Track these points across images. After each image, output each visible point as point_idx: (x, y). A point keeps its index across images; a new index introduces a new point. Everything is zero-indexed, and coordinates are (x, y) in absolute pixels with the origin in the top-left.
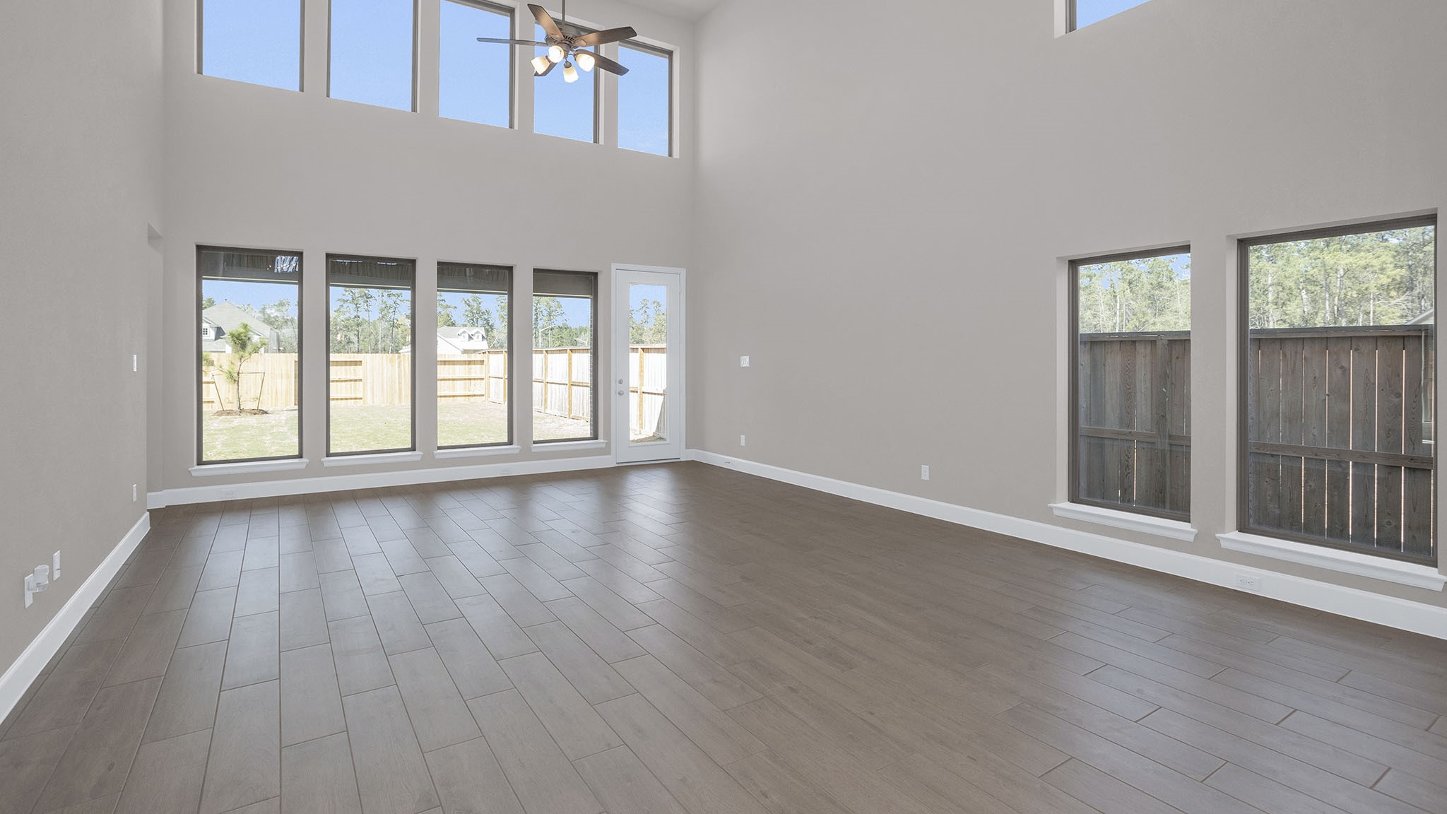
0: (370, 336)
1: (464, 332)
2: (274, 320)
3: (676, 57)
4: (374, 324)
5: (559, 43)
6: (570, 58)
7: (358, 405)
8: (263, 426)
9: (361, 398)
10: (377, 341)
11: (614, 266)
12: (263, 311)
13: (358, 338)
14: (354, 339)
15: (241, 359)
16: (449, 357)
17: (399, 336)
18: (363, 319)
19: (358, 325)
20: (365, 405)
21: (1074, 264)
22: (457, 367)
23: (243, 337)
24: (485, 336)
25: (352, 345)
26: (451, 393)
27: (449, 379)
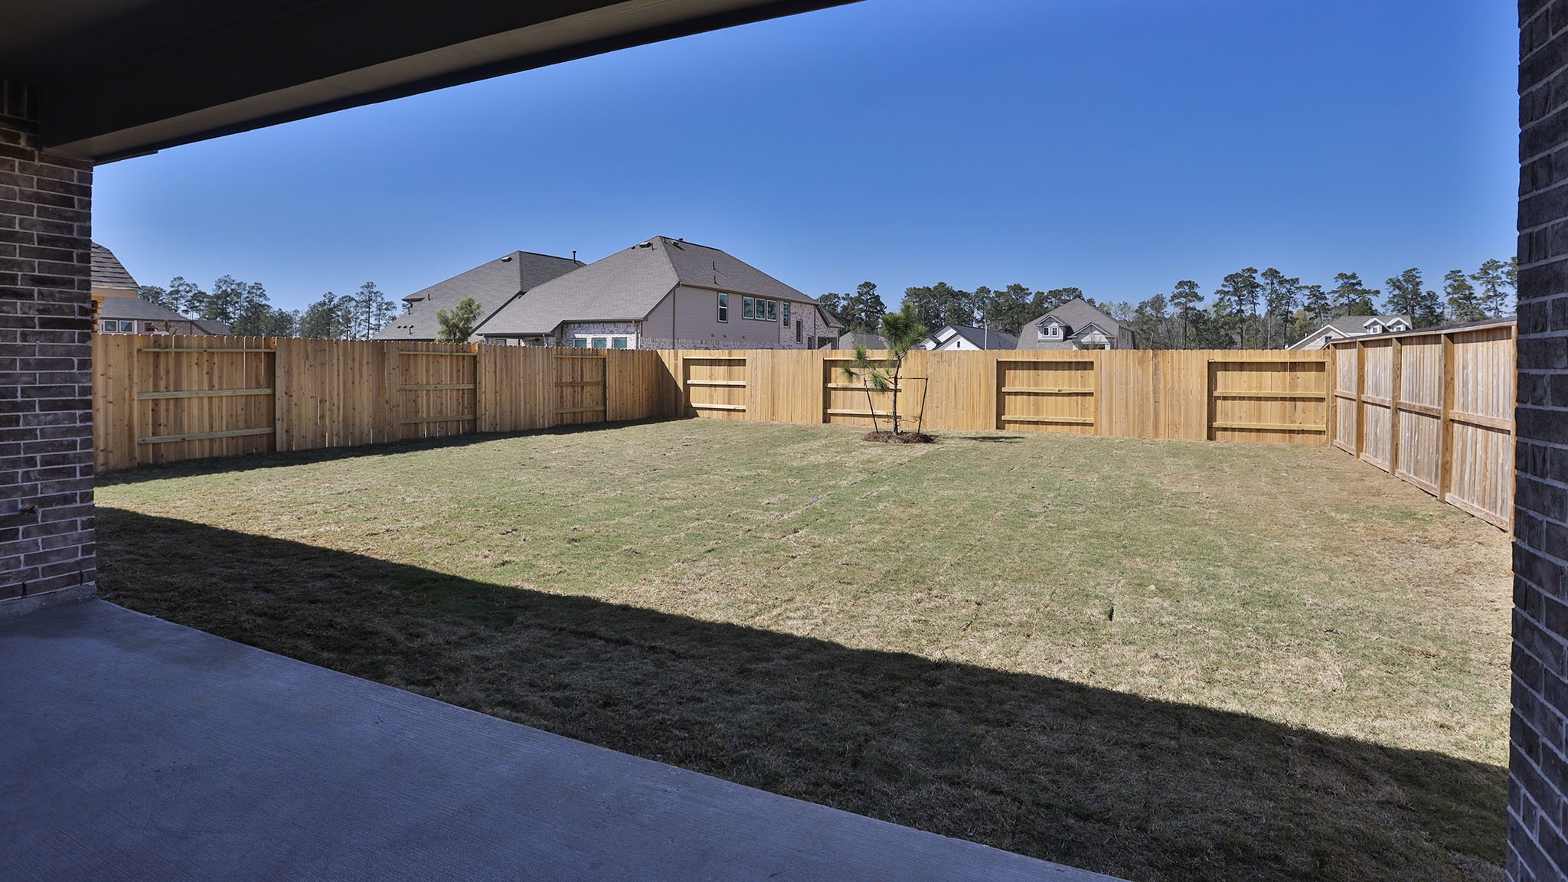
1: (1375, 323)
7: (1085, 435)
9: (1093, 425)
20: (1093, 437)
22: (1267, 375)
26: (1254, 425)
27: (1250, 398)
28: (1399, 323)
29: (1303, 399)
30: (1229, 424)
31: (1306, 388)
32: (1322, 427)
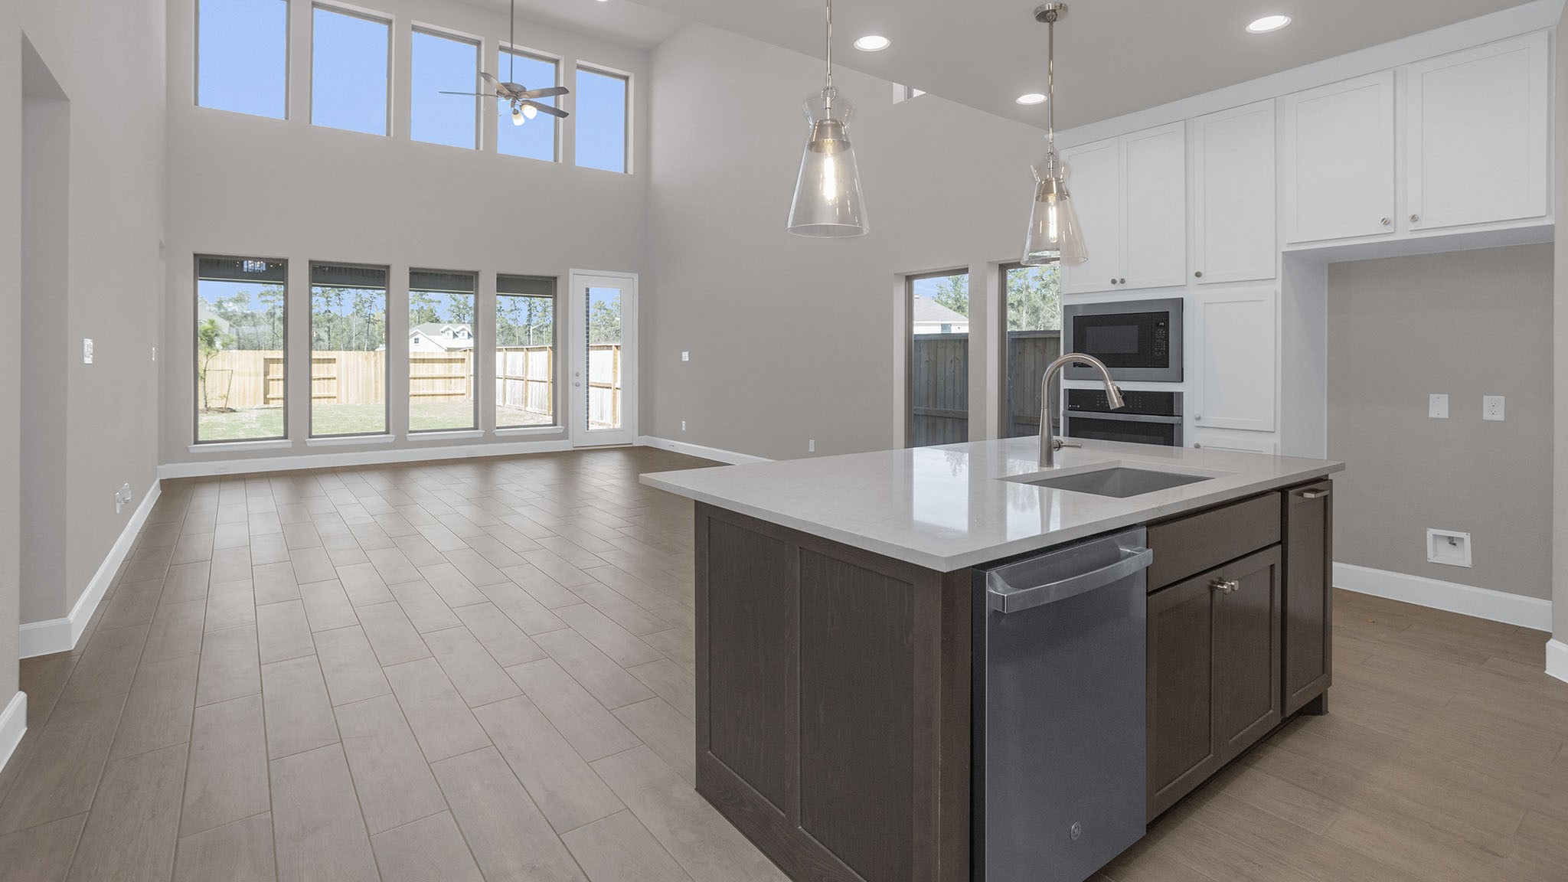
0: (342, 332)
1: (448, 329)
2: (231, 314)
3: (631, 82)
4: (348, 320)
5: (507, 97)
6: (517, 107)
7: (332, 404)
8: (233, 423)
9: (335, 397)
10: (351, 338)
11: (572, 271)
12: (220, 305)
13: (329, 335)
14: (325, 336)
15: (207, 356)
16: (428, 355)
17: (376, 333)
18: (335, 315)
19: (329, 320)
20: (339, 404)
21: (909, 279)
22: (437, 365)
23: (210, 334)
24: (471, 333)
25: (321, 343)
26: (430, 392)
27: (428, 378)
28: (463, 329)
29: (455, 378)
30: (417, 392)
31: (456, 371)
32: (464, 392)
